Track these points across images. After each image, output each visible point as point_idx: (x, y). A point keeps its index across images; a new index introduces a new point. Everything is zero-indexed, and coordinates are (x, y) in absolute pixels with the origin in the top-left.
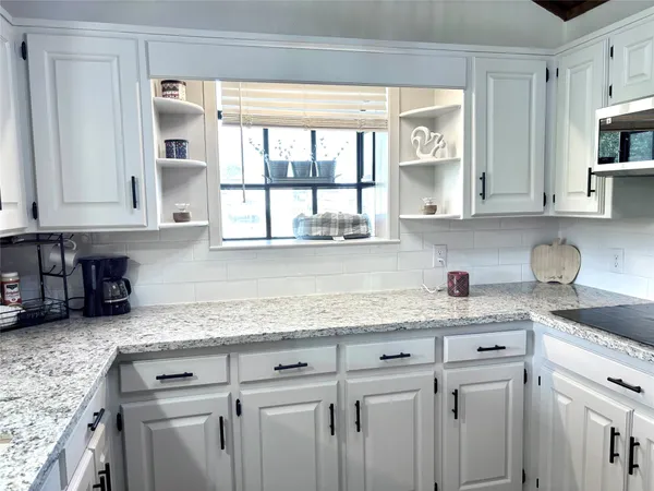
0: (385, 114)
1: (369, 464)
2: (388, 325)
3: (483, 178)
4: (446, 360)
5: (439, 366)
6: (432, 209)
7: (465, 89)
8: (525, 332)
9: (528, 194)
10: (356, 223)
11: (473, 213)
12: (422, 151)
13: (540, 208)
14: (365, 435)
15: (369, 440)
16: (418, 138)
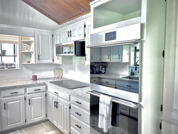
0: (18, 41)
1: (8, 117)
2: (12, 86)
3: (39, 56)
4: (27, 93)
5: (26, 95)
6: (29, 62)
7: (34, 37)
8: (45, 86)
9: (49, 59)
10: (11, 65)
11: (37, 63)
12: (26, 49)
13: (52, 62)
14: (7, 111)
15: (8, 112)
16: (25, 46)
